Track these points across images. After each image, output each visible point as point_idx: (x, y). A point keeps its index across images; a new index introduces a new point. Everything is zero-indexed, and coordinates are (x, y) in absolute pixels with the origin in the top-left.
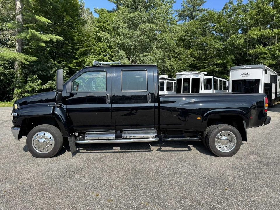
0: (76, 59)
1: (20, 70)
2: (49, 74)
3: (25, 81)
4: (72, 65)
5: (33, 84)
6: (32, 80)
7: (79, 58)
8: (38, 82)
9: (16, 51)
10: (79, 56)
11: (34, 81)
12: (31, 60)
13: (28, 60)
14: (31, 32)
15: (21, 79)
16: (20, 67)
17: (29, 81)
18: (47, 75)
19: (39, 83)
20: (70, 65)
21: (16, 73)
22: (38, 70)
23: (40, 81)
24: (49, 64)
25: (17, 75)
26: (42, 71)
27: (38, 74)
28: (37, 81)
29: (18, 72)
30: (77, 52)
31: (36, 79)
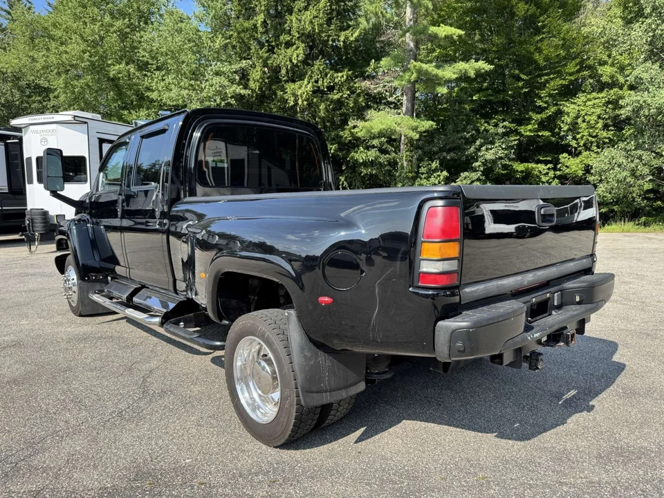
0: (540, 110)
1: (408, 153)
2: (464, 157)
3: (415, 175)
4: (530, 127)
5: (429, 181)
6: (427, 173)
7: (546, 108)
8: (439, 176)
9: (402, 114)
10: (546, 102)
11: (432, 174)
12: (423, 129)
13: (419, 130)
14: (415, 66)
15: (409, 172)
16: (407, 146)
17: (422, 174)
18: (459, 159)
19: (442, 177)
20: (522, 129)
21: (401, 159)
22: (441, 150)
23: (445, 173)
24: (468, 133)
25: (402, 164)
26: (449, 151)
27: (439, 158)
28: (439, 173)
29: (404, 158)
30: (543, 93)
31: (435, 170)
